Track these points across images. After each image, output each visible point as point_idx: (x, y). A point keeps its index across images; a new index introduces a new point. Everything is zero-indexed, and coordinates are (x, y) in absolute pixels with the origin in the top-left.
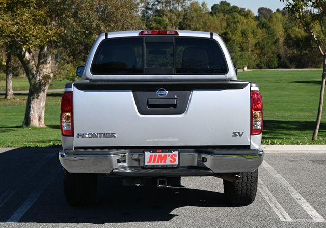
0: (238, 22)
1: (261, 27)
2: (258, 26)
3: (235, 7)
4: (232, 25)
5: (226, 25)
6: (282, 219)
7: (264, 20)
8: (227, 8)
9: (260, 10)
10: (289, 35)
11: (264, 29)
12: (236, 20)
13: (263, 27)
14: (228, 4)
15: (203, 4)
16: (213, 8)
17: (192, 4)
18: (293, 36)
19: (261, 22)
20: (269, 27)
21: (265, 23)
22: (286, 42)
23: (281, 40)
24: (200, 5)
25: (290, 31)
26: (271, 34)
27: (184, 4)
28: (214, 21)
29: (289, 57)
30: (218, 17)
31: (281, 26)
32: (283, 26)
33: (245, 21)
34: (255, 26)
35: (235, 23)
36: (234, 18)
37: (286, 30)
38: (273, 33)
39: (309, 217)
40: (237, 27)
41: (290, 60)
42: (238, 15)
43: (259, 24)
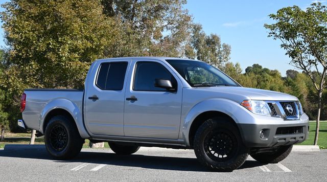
0: (267, 80)
1: (287, 84)
2: (284, 84)
3: (266, 70)
4: (262, 83)
5: (256, 83)
6: (264, 171)
7: (290, 79)
8: (260, 70)
9: (288, 72)
10: (311, 92)
11: (290, 87)
12: (265, 79)
13: (289, 85)
14: (260, 67)
15: (237, 65)
16: (247, 70)
17: (227, 65)
18: (315, 92)
19: (287, 81)
20: (294, 85)
21: (290, 82)
22: (309, 98)
23: (305, 96)
24: (234, 66)
25: (312, 88)
26: (296, 91)
27: (220, 65)
28: (246, 79)
29: (312, 110)
30: (250, 76)
31: (304, 84)
32: (306, 84)
33: (273, 80)
34: (282, 84)
35: (264, 81)
36: (264, 77)
37: (309, 87)
38: (298, 90)
39: (281, 170)
40: (266, 84)
41: (312, 113)
42: (267, 74)
43: (286, 82)
